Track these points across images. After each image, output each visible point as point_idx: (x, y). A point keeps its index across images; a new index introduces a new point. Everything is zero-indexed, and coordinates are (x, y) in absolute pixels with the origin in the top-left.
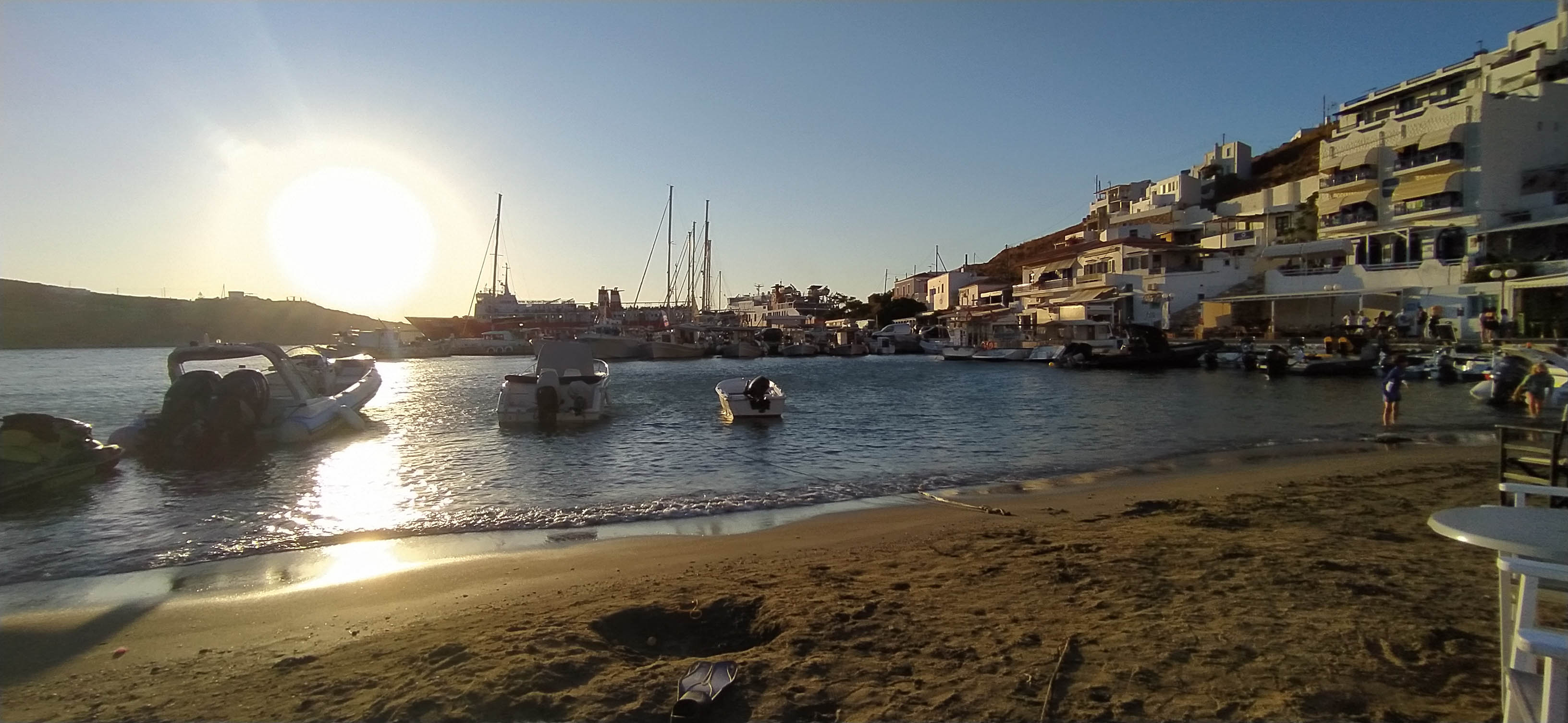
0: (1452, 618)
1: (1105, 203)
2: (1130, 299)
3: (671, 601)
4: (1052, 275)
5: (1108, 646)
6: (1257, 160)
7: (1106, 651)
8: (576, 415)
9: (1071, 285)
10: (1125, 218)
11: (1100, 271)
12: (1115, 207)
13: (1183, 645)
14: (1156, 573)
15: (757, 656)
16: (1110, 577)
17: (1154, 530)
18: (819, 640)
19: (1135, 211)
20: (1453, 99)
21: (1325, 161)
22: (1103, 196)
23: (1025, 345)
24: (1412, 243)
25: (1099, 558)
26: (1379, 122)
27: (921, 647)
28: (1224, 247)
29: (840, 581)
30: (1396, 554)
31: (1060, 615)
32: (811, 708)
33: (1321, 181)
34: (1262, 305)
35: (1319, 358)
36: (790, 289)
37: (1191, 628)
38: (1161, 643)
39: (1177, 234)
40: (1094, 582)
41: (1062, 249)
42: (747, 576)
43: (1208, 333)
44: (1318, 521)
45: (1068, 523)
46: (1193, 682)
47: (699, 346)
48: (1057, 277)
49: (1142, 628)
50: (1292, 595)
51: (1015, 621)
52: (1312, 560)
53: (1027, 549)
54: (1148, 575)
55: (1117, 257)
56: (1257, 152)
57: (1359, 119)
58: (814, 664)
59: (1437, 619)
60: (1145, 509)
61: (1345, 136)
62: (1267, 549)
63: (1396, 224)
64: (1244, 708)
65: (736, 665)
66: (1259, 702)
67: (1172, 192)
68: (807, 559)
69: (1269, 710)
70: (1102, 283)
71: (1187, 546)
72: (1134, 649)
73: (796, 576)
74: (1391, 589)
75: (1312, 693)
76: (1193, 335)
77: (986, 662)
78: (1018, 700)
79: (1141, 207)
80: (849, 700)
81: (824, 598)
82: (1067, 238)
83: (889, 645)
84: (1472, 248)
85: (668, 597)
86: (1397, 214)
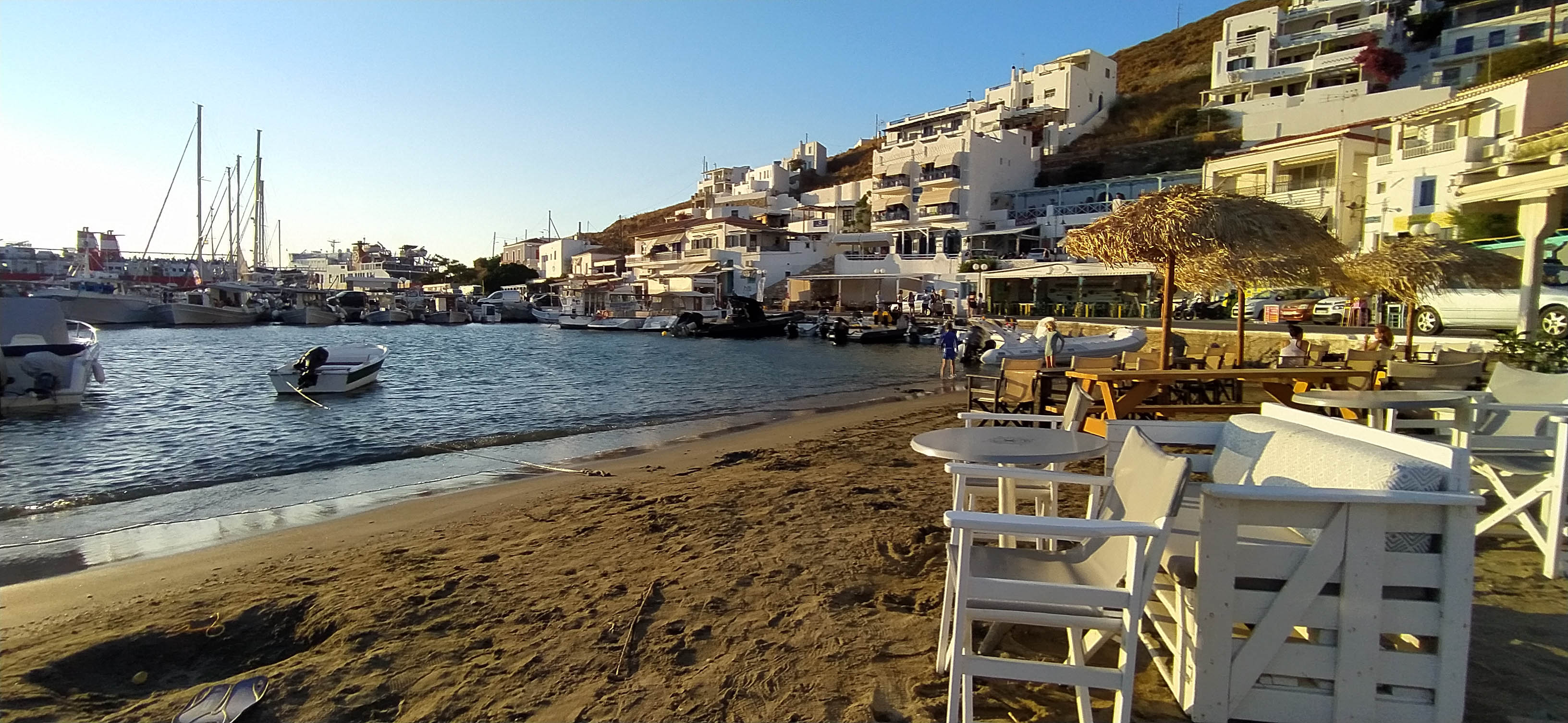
0: (932, 518)
1: (711, 183)
2: (731, 273)
3: (176, 622)
4: (662, 248)
5: (687, 585)
6: (831, 160)
7: (685, 588)
8: (40, 398)
9: (679, 258)
10: (728, 199)
11: (705, 246)
12: (719, 188)
13: (748, 571)
14: (733, 514)
15: (299, 663)
16: (695, 522)
17: (736, 476)
18: (385, 631)
19: (737, 194)
20: (955, 132)
21: (877, 169)
22: (709, 176)
23: (638, 314)
24: (930, 239)
25: (686, 507)
26: (911, 142)
27: (505, 616)
28: (806, 231)
29: (418, 562)
30: (904, 476)
31: (648, 563)
32: (365, 708)
33: (874, 183)
34: (831, 283)
35: (870, 328)
36: (376, 248)
37: (756, 556)
38: (731, 573)
39: (770, 217)
40: (680, 529)
41: (672, 224)
42: (296, 574)
43: (793, 306)
44: (858, 456)
45: (664, 478)
46: (753, 602)
47: (248, 311)
48: (667, 250)
49: (717, 563)
50: (833, 517)
51: (605, 575)
52: (851, 487)
53: (623, 505)
54: (727, 516)
55: (720, 234)
56: (830, 154)
57: (899, 137)
58: (376, 657)
59: (924, 520)
60: (732, 459)
61: (889, 149)
62: (820, 482)
63: (920, 224)
64: (790, 614)
65: (266, 680)
66: (801, 607)
67: (766, 180)
68: (380, 545)
69: (807, 612)
70: (707, 258)
71: (761, 487)
72: (708, 582)
73: (364, 565)
74: (899, 502)
75: (839, 592)
76: (781, 308)
77: (570, 619)
78: (599, 648)
79: (742, 191)
80: (415, 688)
81: (396, 584)
82: (677, 213)
83: (468, 621)
84: (965, 247)
85: (173, 617)
86: (921, 216)
